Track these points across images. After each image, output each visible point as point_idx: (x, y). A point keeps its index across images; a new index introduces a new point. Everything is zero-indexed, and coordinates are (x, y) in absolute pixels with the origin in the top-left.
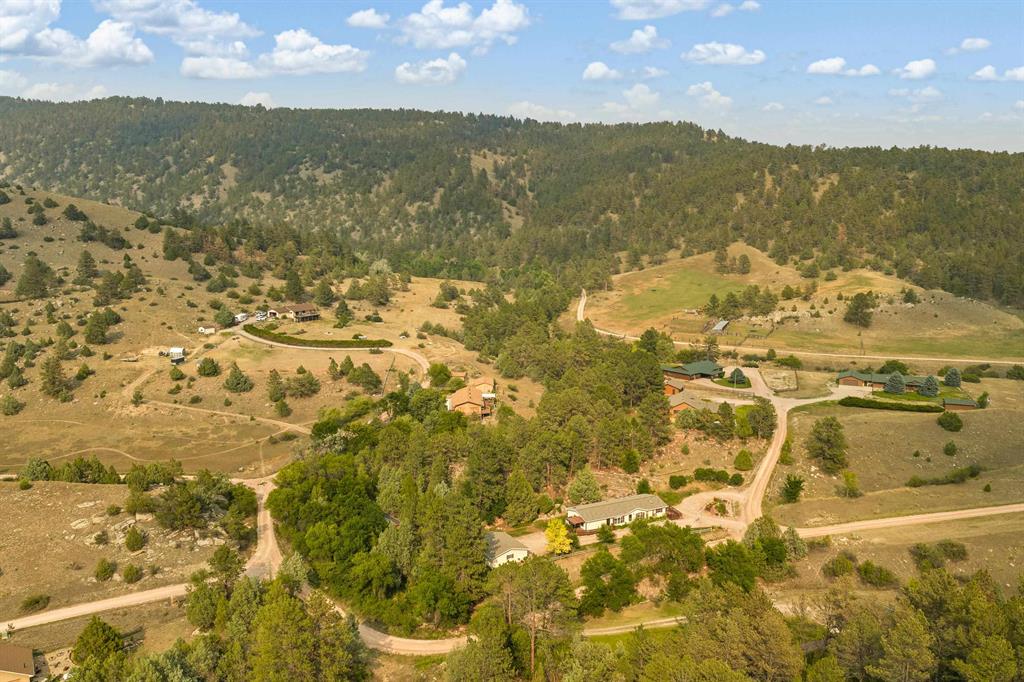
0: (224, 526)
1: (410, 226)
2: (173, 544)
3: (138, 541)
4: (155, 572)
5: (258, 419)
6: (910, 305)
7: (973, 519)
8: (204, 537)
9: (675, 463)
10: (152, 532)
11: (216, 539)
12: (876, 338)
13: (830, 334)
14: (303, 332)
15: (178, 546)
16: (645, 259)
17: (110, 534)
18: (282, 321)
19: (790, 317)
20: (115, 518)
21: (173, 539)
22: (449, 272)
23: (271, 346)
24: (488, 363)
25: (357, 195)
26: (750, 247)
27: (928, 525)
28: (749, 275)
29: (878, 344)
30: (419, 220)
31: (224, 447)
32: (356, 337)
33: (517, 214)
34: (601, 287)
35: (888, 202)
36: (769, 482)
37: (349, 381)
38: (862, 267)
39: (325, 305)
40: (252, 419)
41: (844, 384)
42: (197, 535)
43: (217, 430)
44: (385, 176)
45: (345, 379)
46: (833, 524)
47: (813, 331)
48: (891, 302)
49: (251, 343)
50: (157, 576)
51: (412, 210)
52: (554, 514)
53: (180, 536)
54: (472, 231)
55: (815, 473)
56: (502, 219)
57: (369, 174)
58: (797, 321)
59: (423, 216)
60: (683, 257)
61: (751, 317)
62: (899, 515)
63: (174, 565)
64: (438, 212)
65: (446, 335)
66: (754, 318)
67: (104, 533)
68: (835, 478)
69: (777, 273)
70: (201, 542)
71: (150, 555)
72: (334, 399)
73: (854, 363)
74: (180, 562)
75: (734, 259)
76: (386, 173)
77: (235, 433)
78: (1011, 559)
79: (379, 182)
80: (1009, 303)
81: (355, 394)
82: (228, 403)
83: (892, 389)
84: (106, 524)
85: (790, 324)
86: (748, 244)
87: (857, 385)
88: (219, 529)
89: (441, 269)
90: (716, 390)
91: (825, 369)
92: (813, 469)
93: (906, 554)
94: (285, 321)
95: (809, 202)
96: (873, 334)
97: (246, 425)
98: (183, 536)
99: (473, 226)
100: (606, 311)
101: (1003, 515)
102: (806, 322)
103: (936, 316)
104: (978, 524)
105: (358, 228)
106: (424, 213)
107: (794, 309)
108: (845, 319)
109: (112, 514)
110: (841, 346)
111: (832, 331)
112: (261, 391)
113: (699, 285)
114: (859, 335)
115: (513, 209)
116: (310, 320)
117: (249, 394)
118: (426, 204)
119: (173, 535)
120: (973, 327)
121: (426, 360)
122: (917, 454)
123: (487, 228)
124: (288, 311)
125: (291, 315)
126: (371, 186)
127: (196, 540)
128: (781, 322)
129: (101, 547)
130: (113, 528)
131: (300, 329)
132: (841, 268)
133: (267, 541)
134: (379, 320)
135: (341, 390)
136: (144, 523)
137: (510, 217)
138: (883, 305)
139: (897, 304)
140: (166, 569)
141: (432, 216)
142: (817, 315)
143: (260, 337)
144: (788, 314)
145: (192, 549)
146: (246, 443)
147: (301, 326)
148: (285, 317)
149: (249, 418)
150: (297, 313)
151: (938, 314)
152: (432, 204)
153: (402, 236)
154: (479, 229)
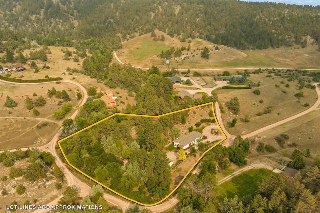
0: (52, 173)
1: (33, 24)
2: (36, 187)
3: (21, 190)
4: (35, 201)
5: (27, 118)
6: (217, 51)
7: (282, 125)
8: (48, 181)
9: (193, 118)
10: (25, 184)
11: (52, 180)
12: (212, 62)
13: (199, 62)
14: (22, 76)
15: (39, 187)
16: (128, 36)
17: (7, 190)
18: (11, 72)
19: (186, 57)
20: (6, 182)
21: (35, 185)
22: (58, 43)
23: (14, 84)
24: (101, 83)
25: (7, 12)
26: (160, 31)
27: (273, 129)
28: (165, 41)
29: (214, 64)
30: (37, 22)
31: (19, 133)
32: (46, 77)
33: (75, 19)
34: (119, 48)
35: (197, 16)
36: (222, 120)
37: (56, 97)
38: (197, 38)
39: (23, 63)
40: (25, 119)
41: (218, 81)
42: (45, 181)
43: (11, 126)
44: (17, 4)
45: (54, 96)
46: (249, 133)
47: (194, 61)
48: (212, 50)
49: (4, 84)
50: (37, 203)
51: (33, 17)
52: (168, 144)
53: (37, 183)
54: (60, 26)
55: (232, 115)
56: (70, 22)
57: (10, 3)
58: (189, 58)
59: (38, 20)
60: (140, 35)
61: (175, 57)
62: (264, 127)
63: (41, 196)
64: (44, 19)
65: (78, 72)
66: (176, 58)
67: (4, 190)
68: (238, 116)
69: (173, 41)
70: (47, 183)
71: (30, 194)
72: (53, 105)
73: (213, 72)
74: (43, 194)
75: (159, 36)
76: (17, 3)
77: (20, 126)
78: (299, 137)
79: (15, 6)
80: (239, 48)
81: (61, 102)
82: (10, 113)
83: (232, 81)
84: (3, 185)
85: (187, 59)
86: (159, 30)
87: (221, 81)
88: (52, 175)
89: (55, 43)
90: (185, 87)
91: (206, 75)
92: (231, 113)
93: (274, 140)
94: (12, 72)
95: (175, 15)
96: (211, 61)
97: (22, 122)
98: (39, 183)
99: (59, 24)
100: (126, 57)
101: (288, 122)
102: (191, 58)
103: (225, 54)
104: (285, 126)
105: (11, 26)
106: (38, 19)
107: (187, 54)
108: (202, 57)
109: (4, 180)
110: (205, 66)
111: (199, 61)
112: (21, 106)
113: (151, 46)
114: (207, 62)
115: (73, 17)
116: (23, 70)
117: (17, 107)
118: (38, 16)
119: (35, 183)
120: (235, 57)
121: (79, 84)
122: (254, 104)
123: (65, 25)
124: (13, 68)
125: (14, 69)
126: (12, 8)
127: (45, 183)
128: (184, 59)
129: (5, 196)
130: (7, 186)
131: (21, 75)
132: (191, 38)
133: (68, 174)
134: (48, 68)
135: (55, 101)
136: (19, 181)
137: (72, 20)
138: (211, 51)
139: (214, 51)
140: (39, 199)
141: (42, 20)
142: (194, 56)
143: (7, 80)
144: (185, 56)
145: (45, 187)
146: (28, 130)
147: (20, 74)
148: (12, 71)
149: (23, 118)
150: (16, 68)
151: (225, 53)
152: (40, 15)
153: (31, 29)
154: (62, 25)
